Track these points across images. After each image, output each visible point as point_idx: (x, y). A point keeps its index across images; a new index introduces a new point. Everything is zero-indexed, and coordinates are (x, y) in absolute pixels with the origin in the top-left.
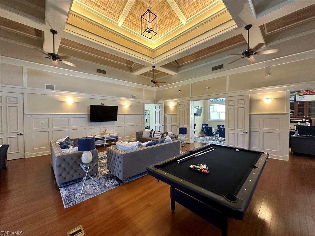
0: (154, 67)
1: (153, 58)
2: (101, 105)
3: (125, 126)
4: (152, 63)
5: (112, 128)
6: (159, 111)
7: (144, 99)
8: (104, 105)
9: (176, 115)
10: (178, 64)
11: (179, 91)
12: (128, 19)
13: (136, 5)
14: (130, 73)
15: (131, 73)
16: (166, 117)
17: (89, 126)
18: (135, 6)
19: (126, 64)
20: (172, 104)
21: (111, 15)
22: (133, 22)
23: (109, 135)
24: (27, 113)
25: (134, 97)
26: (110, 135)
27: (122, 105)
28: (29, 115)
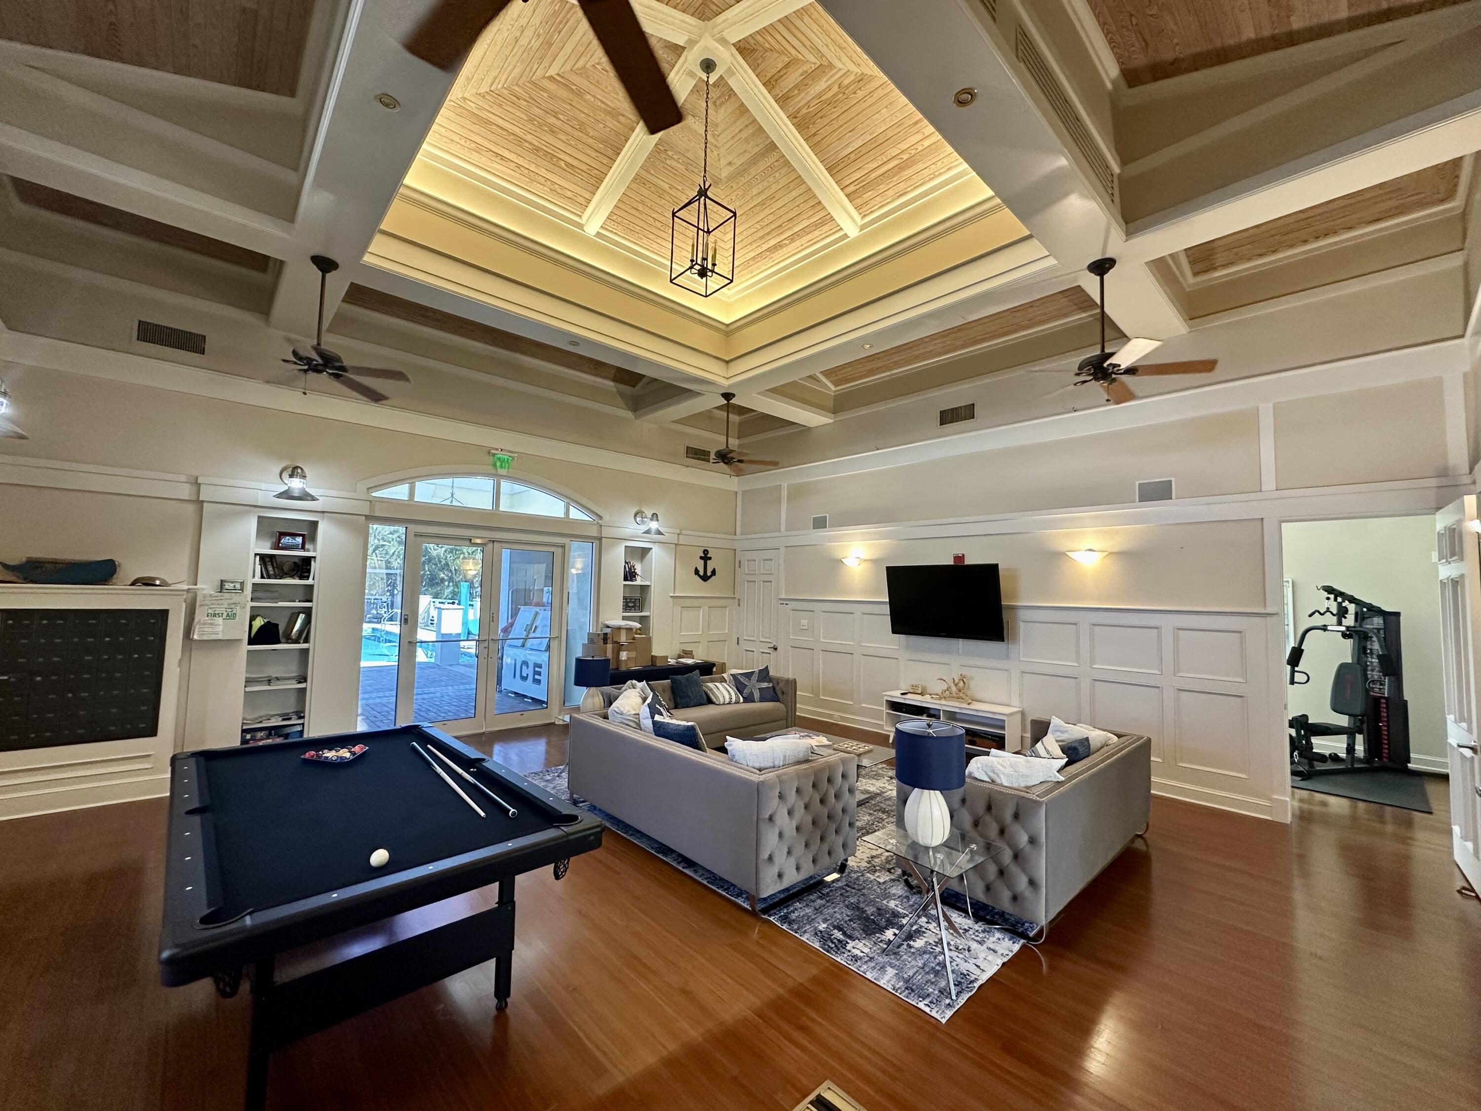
2: (951, 562)
7: (1269, 483)
8: (967, 562)
12: (852, 188)
13: (814, 135)
18: (817, 138)
21: (817, 233)
22: (873, 176)
24: (783, 597)
25: (1155, 492)
27: (1060, 556)
28: (785, 601)
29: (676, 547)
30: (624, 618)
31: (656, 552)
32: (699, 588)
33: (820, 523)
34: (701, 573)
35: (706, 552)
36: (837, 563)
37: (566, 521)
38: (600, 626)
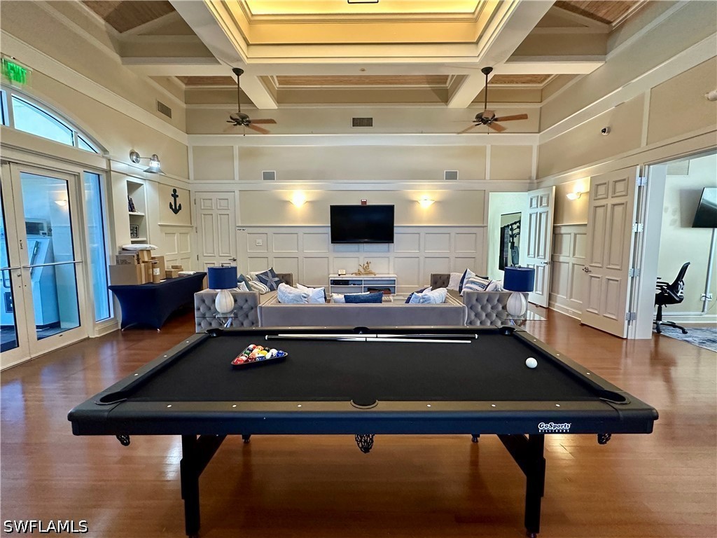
0: (487, 71)
1: (475, 41)
2: (360, 204)
3: (422, 259)
4: (477, 60)
5: (387, 259)
6: (541, 214)
7: (488, 177)
8: (368, 204)
9: (586, 225)
10: (609, 23)
11: (604, 131)
14: (441, 107)
15: (445, 107)
16: (562, 234)
17: (334, 251)
19: (429, 83)
20: (578, 186)
23: (373, 276)
24: (240, 225)
25: (451, 176)
26: (377, 276)
27: (413, 202)
28: (242, 228)
29: (158, 185)
30: (133, 242)
31: (146, 187)
32: (172, 219)
33: (269, 176)
34: (174, 207)
35: (175, 191)
36: (285, 203)
37: (74, 150)
38: (118, 250)
